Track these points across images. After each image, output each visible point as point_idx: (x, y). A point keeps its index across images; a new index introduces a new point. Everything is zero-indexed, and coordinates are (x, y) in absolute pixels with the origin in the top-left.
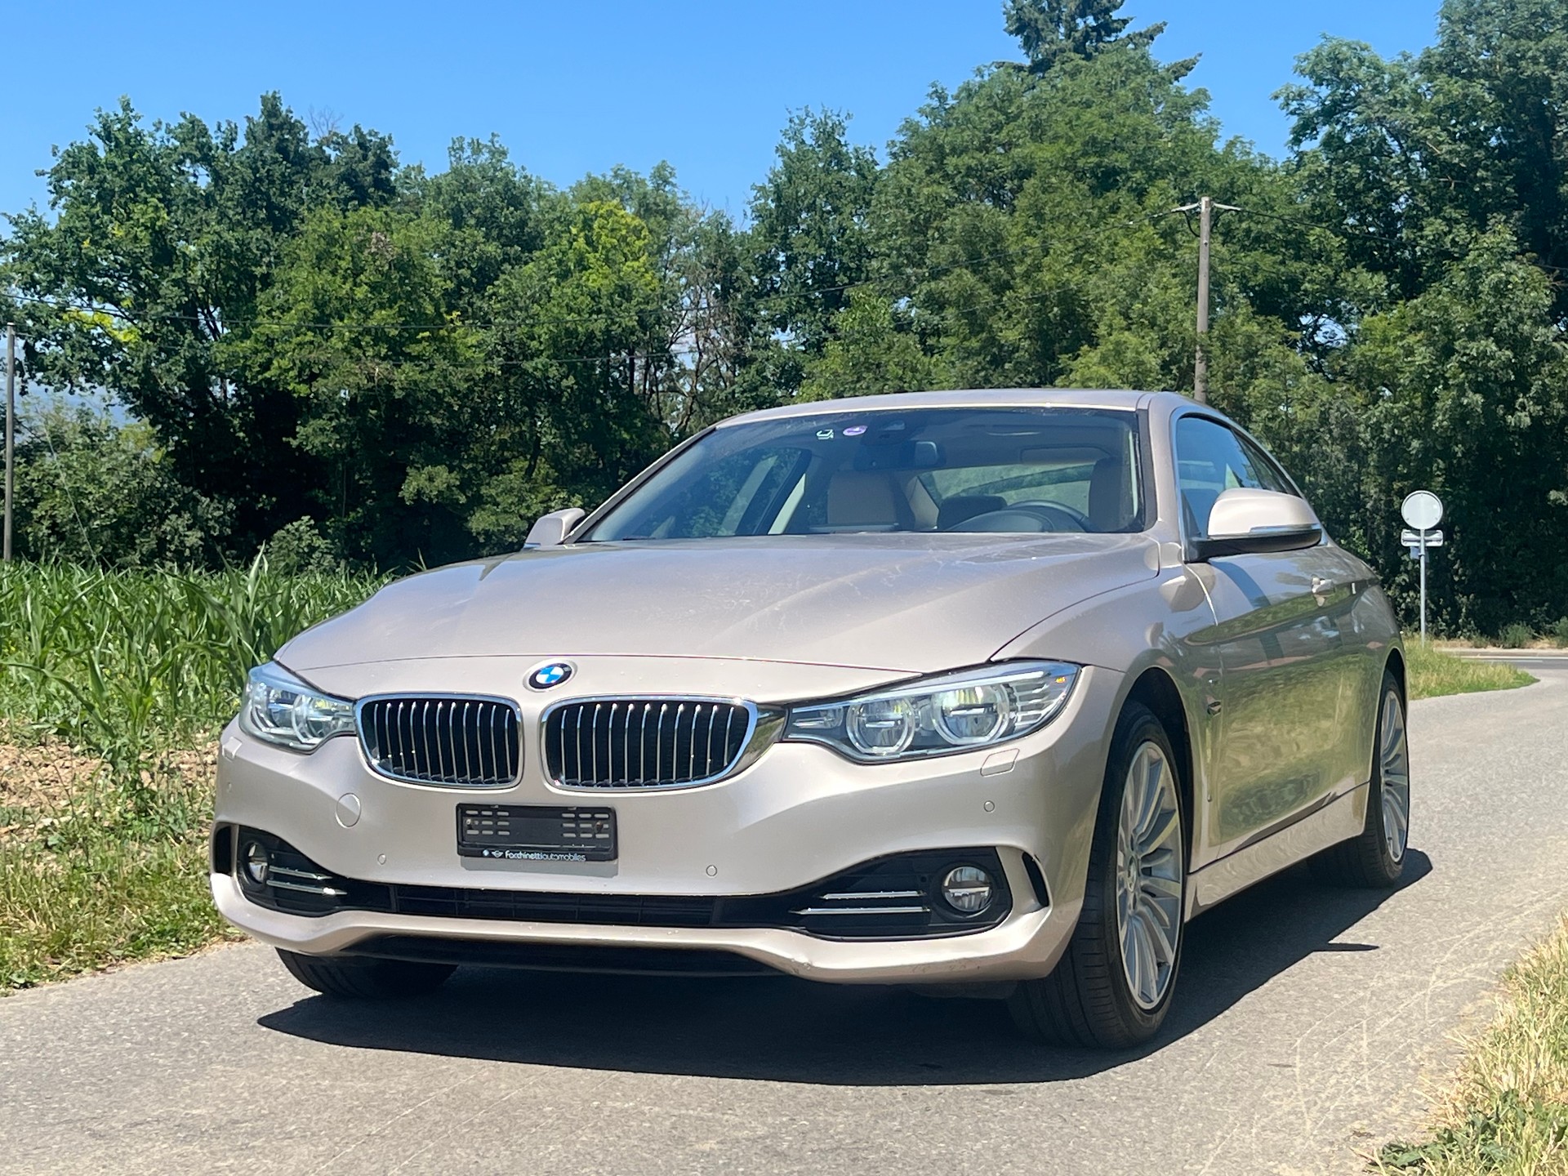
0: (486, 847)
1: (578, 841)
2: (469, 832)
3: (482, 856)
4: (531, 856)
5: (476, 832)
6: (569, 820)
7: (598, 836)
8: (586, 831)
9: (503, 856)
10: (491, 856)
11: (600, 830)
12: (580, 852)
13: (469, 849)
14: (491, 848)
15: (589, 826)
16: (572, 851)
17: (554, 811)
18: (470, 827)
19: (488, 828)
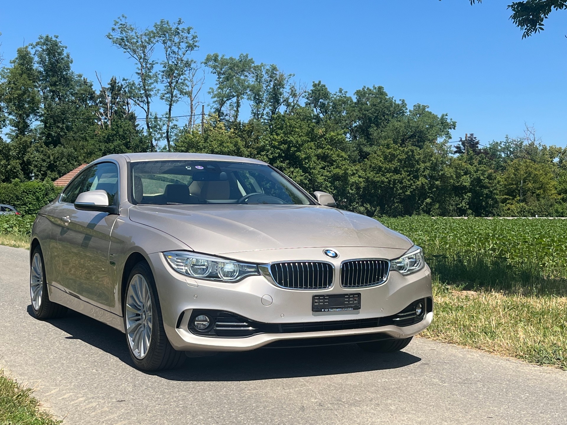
0: (323, 308)
1: (349, 304)
2: (315, 304)
3: (322, 311)
4: (337, 310)
5: (317, 304)
6: (347, 298)
7: (355, 302)
8: (351, 301)
9: (328, 311)
10: (324, 311)
11: (355, 300)
12: (351, 307)
13: (316, 309)
14: (324, 309)
15: (352, 299)
16: (349, 307)
17: (343, 296)
18: (316, 303)
19: (321, 302)
